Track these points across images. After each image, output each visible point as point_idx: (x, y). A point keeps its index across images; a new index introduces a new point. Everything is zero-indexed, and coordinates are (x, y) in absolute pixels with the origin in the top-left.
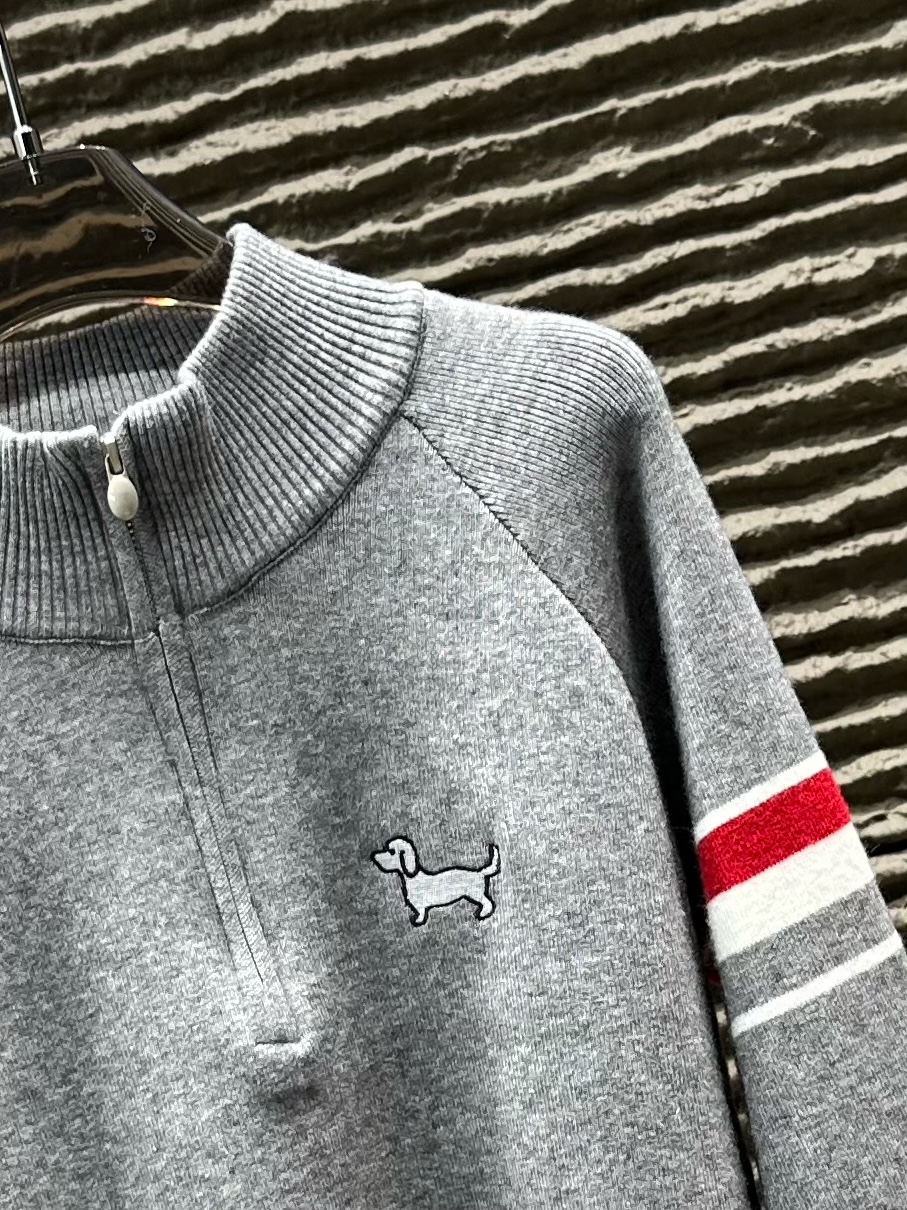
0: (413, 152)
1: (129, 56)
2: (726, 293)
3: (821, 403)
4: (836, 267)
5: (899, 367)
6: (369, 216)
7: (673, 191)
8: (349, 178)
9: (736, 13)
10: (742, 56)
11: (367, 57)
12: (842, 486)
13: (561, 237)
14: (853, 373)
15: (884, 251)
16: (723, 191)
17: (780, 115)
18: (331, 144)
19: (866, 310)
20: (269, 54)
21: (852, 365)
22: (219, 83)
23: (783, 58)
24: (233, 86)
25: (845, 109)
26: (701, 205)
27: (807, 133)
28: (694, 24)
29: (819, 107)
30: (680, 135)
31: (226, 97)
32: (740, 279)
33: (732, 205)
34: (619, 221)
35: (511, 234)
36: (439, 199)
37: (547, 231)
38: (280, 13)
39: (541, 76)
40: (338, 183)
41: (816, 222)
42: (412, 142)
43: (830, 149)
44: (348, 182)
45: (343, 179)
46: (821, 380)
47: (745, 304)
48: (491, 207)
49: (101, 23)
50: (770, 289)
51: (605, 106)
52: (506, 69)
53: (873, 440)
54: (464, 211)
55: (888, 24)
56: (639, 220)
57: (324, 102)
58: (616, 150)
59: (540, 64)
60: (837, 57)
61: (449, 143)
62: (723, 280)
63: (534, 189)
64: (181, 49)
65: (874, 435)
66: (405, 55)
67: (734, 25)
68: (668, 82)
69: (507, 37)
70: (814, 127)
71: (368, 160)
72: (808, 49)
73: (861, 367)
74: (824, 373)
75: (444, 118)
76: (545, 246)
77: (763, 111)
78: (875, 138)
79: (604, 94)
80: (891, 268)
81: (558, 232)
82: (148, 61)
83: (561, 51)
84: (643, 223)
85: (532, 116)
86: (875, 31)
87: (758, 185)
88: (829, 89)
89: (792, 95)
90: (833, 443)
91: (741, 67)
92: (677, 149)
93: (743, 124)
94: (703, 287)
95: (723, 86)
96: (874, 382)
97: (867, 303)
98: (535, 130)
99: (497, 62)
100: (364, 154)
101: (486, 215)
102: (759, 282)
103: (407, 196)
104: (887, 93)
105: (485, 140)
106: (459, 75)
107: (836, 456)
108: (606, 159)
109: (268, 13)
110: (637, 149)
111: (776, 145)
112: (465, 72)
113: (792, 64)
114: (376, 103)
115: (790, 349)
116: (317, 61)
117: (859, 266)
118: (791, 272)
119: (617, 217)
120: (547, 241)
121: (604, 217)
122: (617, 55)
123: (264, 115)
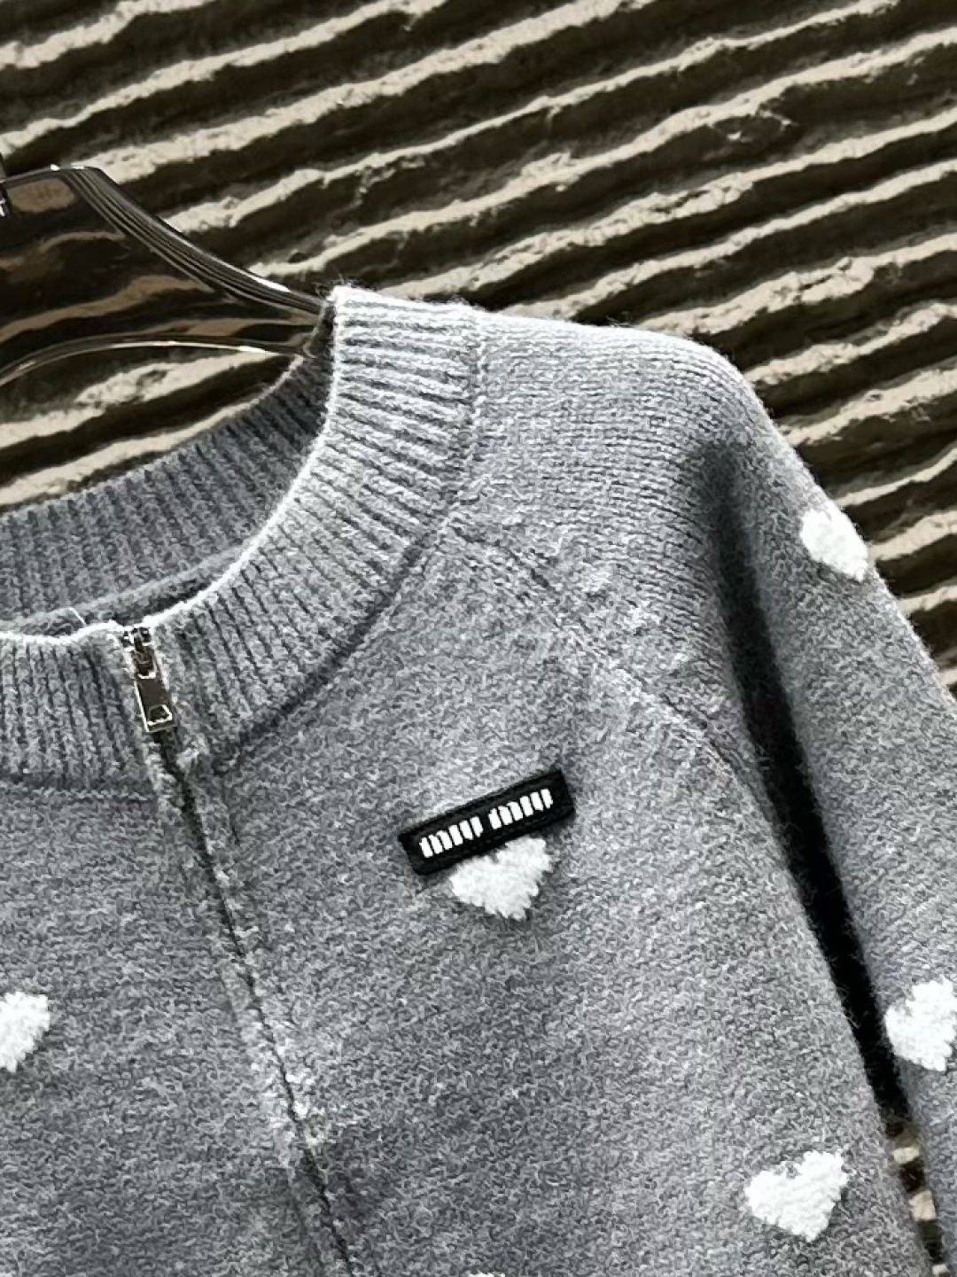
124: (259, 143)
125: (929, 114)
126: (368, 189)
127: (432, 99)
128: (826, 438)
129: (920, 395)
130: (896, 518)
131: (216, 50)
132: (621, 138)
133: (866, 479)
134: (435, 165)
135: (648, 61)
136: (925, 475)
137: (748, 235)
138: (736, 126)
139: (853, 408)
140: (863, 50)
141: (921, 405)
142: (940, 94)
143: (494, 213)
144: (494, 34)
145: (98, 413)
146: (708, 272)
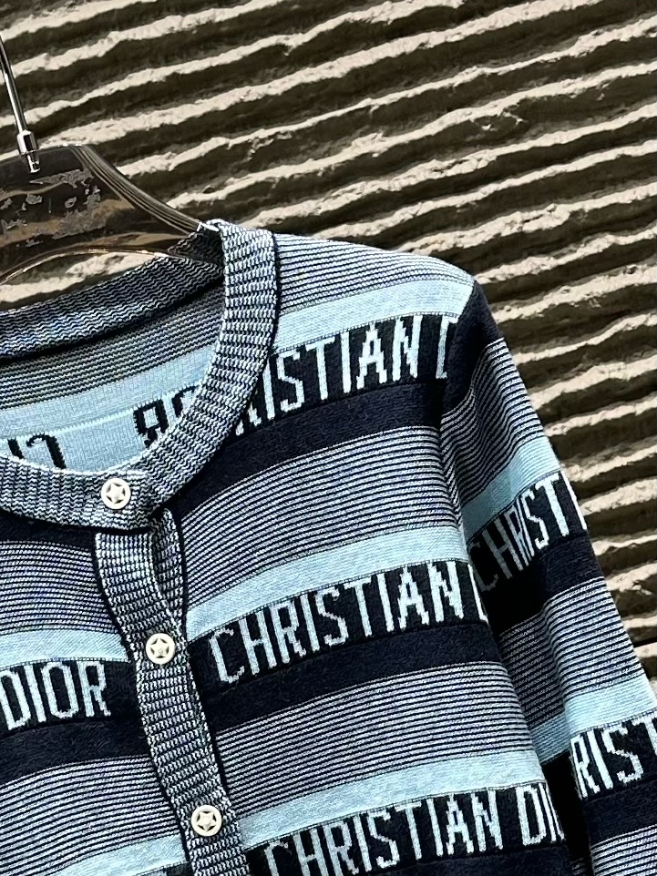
0: (217, 141)
2: (458, 240)
3: (532, 320)
4: (541, 219)
5: (591, 293)
6: (185, 189)
7: (416, 165)
8: (170, 161)
9: (459, 34)
10: (464, 65)
11: (181, 72)
12: (551, 382)
13: (331, 200)
14: (556, 298)
15: (576, 206)
16: (454, 164)
17: (495, 108)
18: (155, 137)
19: (565, 250)
20: (108, 71)
21: (556, 291)
22: (73, 92)
23: (496, 65)
24: (81, 95)
25: (545, 102)
26: (437, 176)
27: (515, 121)
28: (427, 42)
29: (523, 102)
30: (419, 124)
31: (75, 104)
32: (467, 230)
33: (460, 175)
34: (375, 189)
35: (294, 201)
36: (238, 175)
37: (321, 197)
38: (116, 42)
39: (314, 83)
40: (162, 165)
41: (525, 186)
42: (217, 134)
43: (533, 132)
44: (169, 164)
45: (166, 162)
46: (533, 303)
47: (472, 247)
48: (277, 180)
50: (491, 237)
51: (362, 104)
52: (287, 78)
53: (573, 347)
54: (257, 184)
55: (570, 40)
57: (150, 105)
58: (372, 135)
59: (312, 74)
60: (537, 63)
61: (243, 135)
62: (455, 230)
63: (309, 166)
64: (41, 70)
65: (574, 343)
66: (210, 70)
67: (457, 42)
68: (409, 85)
69: (287, 54)
70: (520, 117)
71: (184, 147)
72: (515, 58)
73: (562, 293)
74: (535, 298)
75: (241, 116)
76: (319, 208)
77: (482, 104)
78: (567, 122)
79: (361, 94)
80: (582, 220)
81: (330, 198)
83: (328, 64)
84: (393, 190)
85: (307, 112)
86: (564, 43)
87: (479, 160)
88: (531, 87)
89: (503, 92)
90: (543, 350)
91: (463, 72)
92: (416, 134)
93: (466, 115)
94: (440, 236)
95: (450, 87)
96: (573, 304)
97: (566, 246)
98: (309, 122)
99: (280, 73)
100: (181, 143)
101: (274, 186)
102: (483, 232)
103: (214, 173)
104: (575, 90)
105: (272, 131)
106: (251, 84)
107: (546, 359)
108: (364, 143)
109: (106, 41)
110: (387, 135)
111: (492, 130)
112: (255, 81)
113: (502, 70)
114: (189, 105)
115: (507, 281)
116: (145, 74)
118: (507, 224)
119: (373, 186)
120: (321, 204)
121: (363, 186)
122: (370, 65)
123: (104, 116)
124: (191, 120)
125: (610, 118)
126: (256, 151)
127: (299, 97)
128: (534, 315)
129: (595, 291)
130: (575, 367)
131: (168, 63)
132: (416, 125)
133: (557, 341)
134: (298, 137)
135: (435, 79)
136: (595, 341)
137: (491, 188)
138: (488, 121)
139: (552, 297)
140: (571, 78)
141: (595, 297)
142: (618, 106)
143: (333, 168)
144: (340, 59)
145: (80, 280)
146: (465, 210)
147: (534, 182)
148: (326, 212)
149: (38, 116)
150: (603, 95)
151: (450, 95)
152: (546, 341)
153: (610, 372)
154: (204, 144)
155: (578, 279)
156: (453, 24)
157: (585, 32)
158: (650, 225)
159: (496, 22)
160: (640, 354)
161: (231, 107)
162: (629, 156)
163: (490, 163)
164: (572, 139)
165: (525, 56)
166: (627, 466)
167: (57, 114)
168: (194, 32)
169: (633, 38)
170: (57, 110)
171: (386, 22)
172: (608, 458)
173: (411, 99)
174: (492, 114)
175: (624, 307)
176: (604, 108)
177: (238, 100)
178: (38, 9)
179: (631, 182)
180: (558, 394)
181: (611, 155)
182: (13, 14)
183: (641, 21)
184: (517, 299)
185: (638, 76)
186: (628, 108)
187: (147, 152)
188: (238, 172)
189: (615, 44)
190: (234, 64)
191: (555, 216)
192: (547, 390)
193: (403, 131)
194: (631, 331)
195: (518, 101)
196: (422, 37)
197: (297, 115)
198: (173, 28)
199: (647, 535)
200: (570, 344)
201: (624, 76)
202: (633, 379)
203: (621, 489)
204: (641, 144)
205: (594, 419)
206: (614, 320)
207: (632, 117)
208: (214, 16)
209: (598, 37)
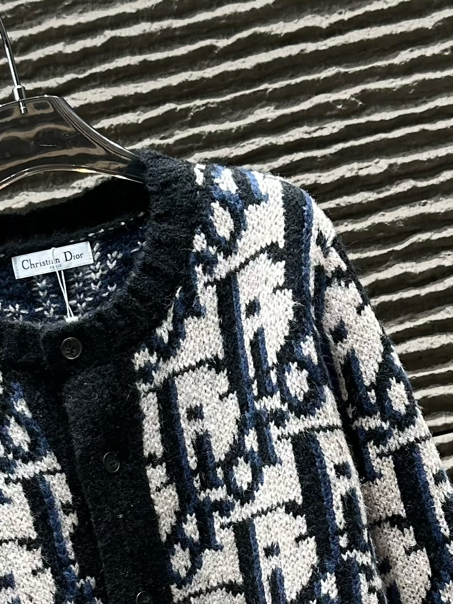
0: (170, 106)
1: (35, 55)
2: (318, 178)
3: (361, 232)
4: (370, 168)
5: (398, 217)
6: (148, 136)
7: (294, 129)
8: (139, 117)
9: (326, 45)
10: (328, 65)
11: (149, 59)
12: (370, 272)
13: (239, 149)
14: (376, 219)
15: (393, 161)
16: (317, 130)
17: (346, 94)
18: (131, 101)
19: (383, 189)
20: (102, 56)
21: (376, 215)
22: (78, 69)
23: (347, 67)
24: (84, 71)
25: (376, 92)
26: (307, 136)
27: (357, 103)
28: (305, 49)
29: (363, 91)
30: (297, 102)
31: (81, 76)
32: (324, 172)
33: (321, 137)
34: (267, 143)
35: (216, 148)
36: (182, 129)
37: (233, 146)
38: (108, 37)
39: (232, 71)
40: (134, 120)
41: (361, 146)
42: (170, 101)
43: (368, 111)
44: (139, 119)
45: (137, 118)
46: (361, 222)
47: (326, 184)
48: (207, 134)
49: (22, 39)
50: (338, 177)
51: (262, 87)
52: (216, 67)
53: (385, 251)
54: (194, 135)
55: (397, 53)
56: (277, 142)
57: (128, 80)
58: (267, 108)
59: (232, 66)
60: (373, 67)
61: (187, 103)
62: (316, 172)
63: (227, 126)
64: (60, 52)
65: (386, 249)
66: (168, 59)
67: (324, 51)
68: (292, 77)
69: (216, 52)
70: (361, 101)
71: (148, 109)
72: (360, 63)
73: (380, 216)
74: (363, 219)
75: (186, 90)
76: (232, 153)
77: (337, 92)
78: (390, 106)
79: (261, 81)
80: (396, 169)
81: (238, 147)
82: (44, 58)
83: (242, 60)
84: (279, 144)
85: (227, 90)
86: (391, 55)
87: (334, 127)
88: (368, 82)
89: (351, 85)
90: (366, 252)
91: (327, 70)
92: (295, 109)
93: (327, 98)
94: (306, 176)
95: (319, 79)
96: (386, 223)
97: (384, 186)
98: (228, 97)
99: (211, 64)
100: (147, 106)
101: (204, 137)
102: (333, 174)
103: (166, 127)
104: (396, 85)
105: (205, 101)
106: (193, 70)
107: (367, 258)
108: (262, 112)
109: (102, 36)
110: (276, 108)
111: (342, 109)
112: (196, 68)
113: (351, 70)
114: (153, 82)
115: (347, 206)
116: (125, 60)
117: (381, 168)
118: (349, 170)
119: (267, 140)
120: (233, 151)
121: (261, 141)
122: (269, 62)
123: (99, 86)
147: (367, 144)
148: (237, 156)
149: (57, 83)
150: (413, 90)
151: (318, 85)
152: (368, 247)
153: (406, 268)
154: (161, 107)
155: (390, 208)
156: (322, 39)
157: (404, 49)
158: (437, 175)
159: (349, 39)
160: (425, 257)
161: (180, 84)
162: (427, 130)
163: (340, 130)
164: (393, 117)
165: (366, 62)
166: (413, 328)
167: (69, 82)
168: (159, 34)
169: (434, 55)
170: (69, 79)
171: (280, 35)
172: (401, 323)
173: (293, 85)
174: (344, 98)
175: (418, 228)
176: (413, 99)
177: (184, 80)
178: (59, 14)
179: (426, 147)
180: (374, 280)
181: (416, 129)
182: (44, 16)
183: (439, 44)
184: (352, 218)
185: (436, 79)
186: (428, 100)
187: (125, 111)
188: (181, 127)
189: (422, 57)
190: (183, 56)
191: (379, 166)
192: (366, 278)
193: (287, 106)
194: (421, 242)
195: (360, 90)
196: (302, 46)
197: (221, 92)
198: (145, 30)
199: (422, 372)
200: (383, 249)
201: (427, 78)
202: (421, 273)
203: (408, 342)
204: (435, 123)
205: (395, 297)
206: (411, 235)
207: (431, 105)
208: (172, 24)
209: (412, 53)
